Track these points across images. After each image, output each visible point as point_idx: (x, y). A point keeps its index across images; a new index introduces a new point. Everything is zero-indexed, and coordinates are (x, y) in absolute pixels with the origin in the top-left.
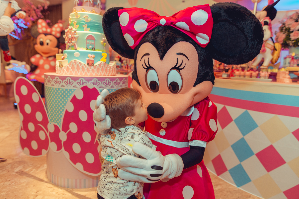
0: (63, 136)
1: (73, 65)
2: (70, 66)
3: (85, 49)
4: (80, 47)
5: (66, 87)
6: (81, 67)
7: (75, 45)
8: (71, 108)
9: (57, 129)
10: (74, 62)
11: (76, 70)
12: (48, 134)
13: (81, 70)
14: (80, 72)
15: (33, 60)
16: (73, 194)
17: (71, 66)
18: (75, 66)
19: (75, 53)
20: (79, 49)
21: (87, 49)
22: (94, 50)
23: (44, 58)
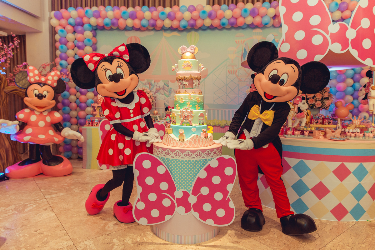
0: (193, 200)
1: (195, 139)
2: (192, 140)
3: (198, 125)
4: (194, 123)
5: (196, 158)
6: (201, 140)
7: (190, 122)
8: (203, 175)
9: (186, 195)
10: (196, 137)
11: (197, 143)
12: (175, 201)
13: (201, 142)
14: (200, 144)
15: (21, 116)
16: (205, 246)
17: (194, 140)
18: (197, 140)
19: (192, 129)
20: (194, 125)
21: (199, 124)
22: (203, 125)
23: (38, 113)
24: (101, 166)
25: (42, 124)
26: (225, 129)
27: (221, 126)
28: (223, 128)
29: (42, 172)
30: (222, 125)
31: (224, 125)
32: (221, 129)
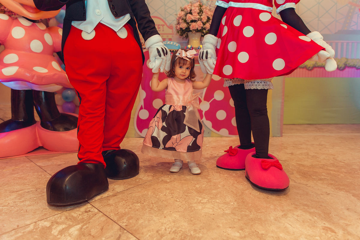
23: (27, 24)
24: (141, 132)
25: (36, 46)
26: (313, 71)
27: (308, 68)
28: (311, 70)
29: (41, 145)
30: (309, 66)
31: (312, 66)
32: (307, 71)
